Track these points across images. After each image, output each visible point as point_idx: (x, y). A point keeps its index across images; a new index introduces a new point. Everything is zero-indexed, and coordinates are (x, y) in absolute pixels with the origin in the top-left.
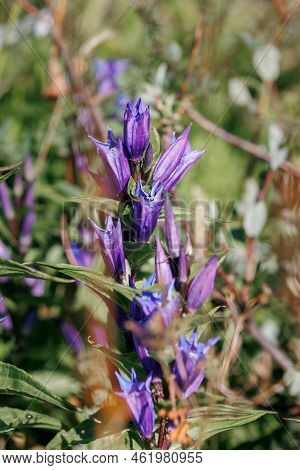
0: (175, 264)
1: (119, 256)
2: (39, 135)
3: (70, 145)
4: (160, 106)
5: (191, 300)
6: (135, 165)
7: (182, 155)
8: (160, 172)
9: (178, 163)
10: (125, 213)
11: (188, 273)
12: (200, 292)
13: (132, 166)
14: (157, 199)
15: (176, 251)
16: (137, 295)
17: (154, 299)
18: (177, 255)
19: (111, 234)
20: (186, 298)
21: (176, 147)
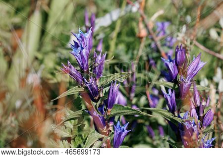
0: (198, 109)
1: (174, 104)
2: (135, 52)
3: (147, 56)
4: (185, 42)
5: (204, 123)
6: (180, 69)
7: (198, 64)
8: (190, 71)
9: (197, 67)
10: (176, 87)
11: (203, 113)
12: (208, 120)
13: (178, 69)
14: (189, 83)
15: (198, 104)
16: (183, 121)
17: (190, 123)
18: (199, 105)
19: (171, 96)
20: (202, 123)
21: (196, 61)
